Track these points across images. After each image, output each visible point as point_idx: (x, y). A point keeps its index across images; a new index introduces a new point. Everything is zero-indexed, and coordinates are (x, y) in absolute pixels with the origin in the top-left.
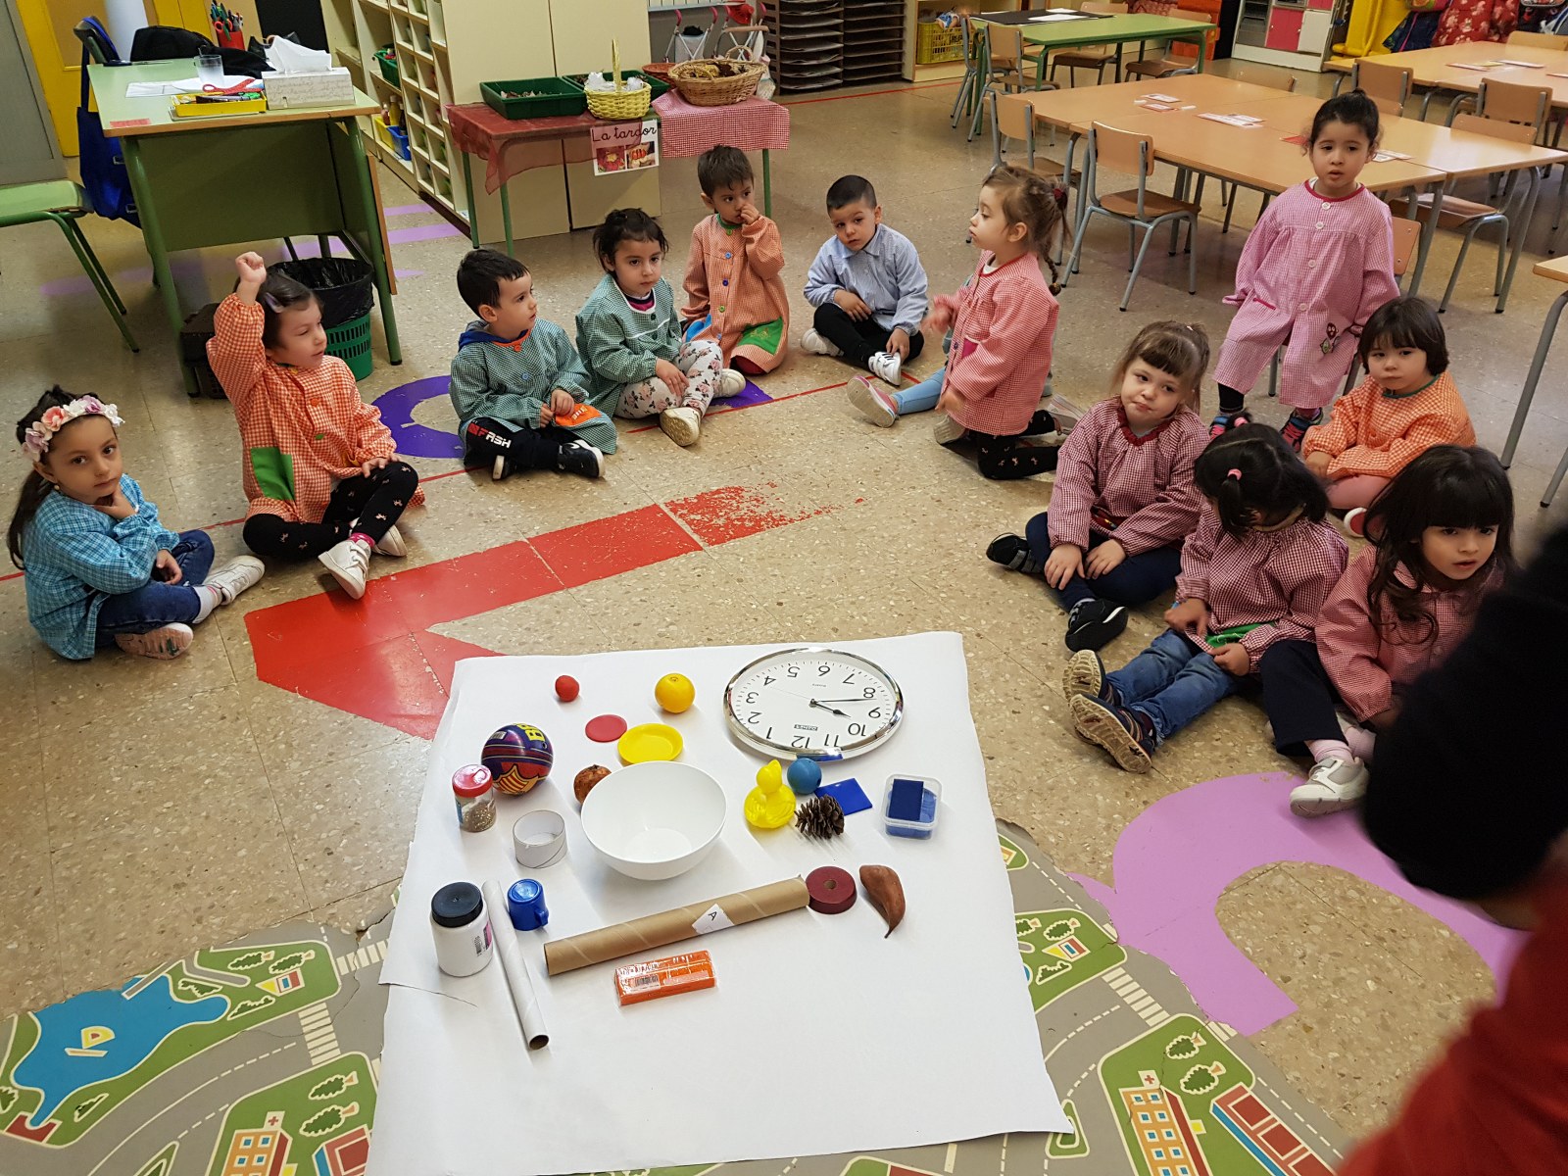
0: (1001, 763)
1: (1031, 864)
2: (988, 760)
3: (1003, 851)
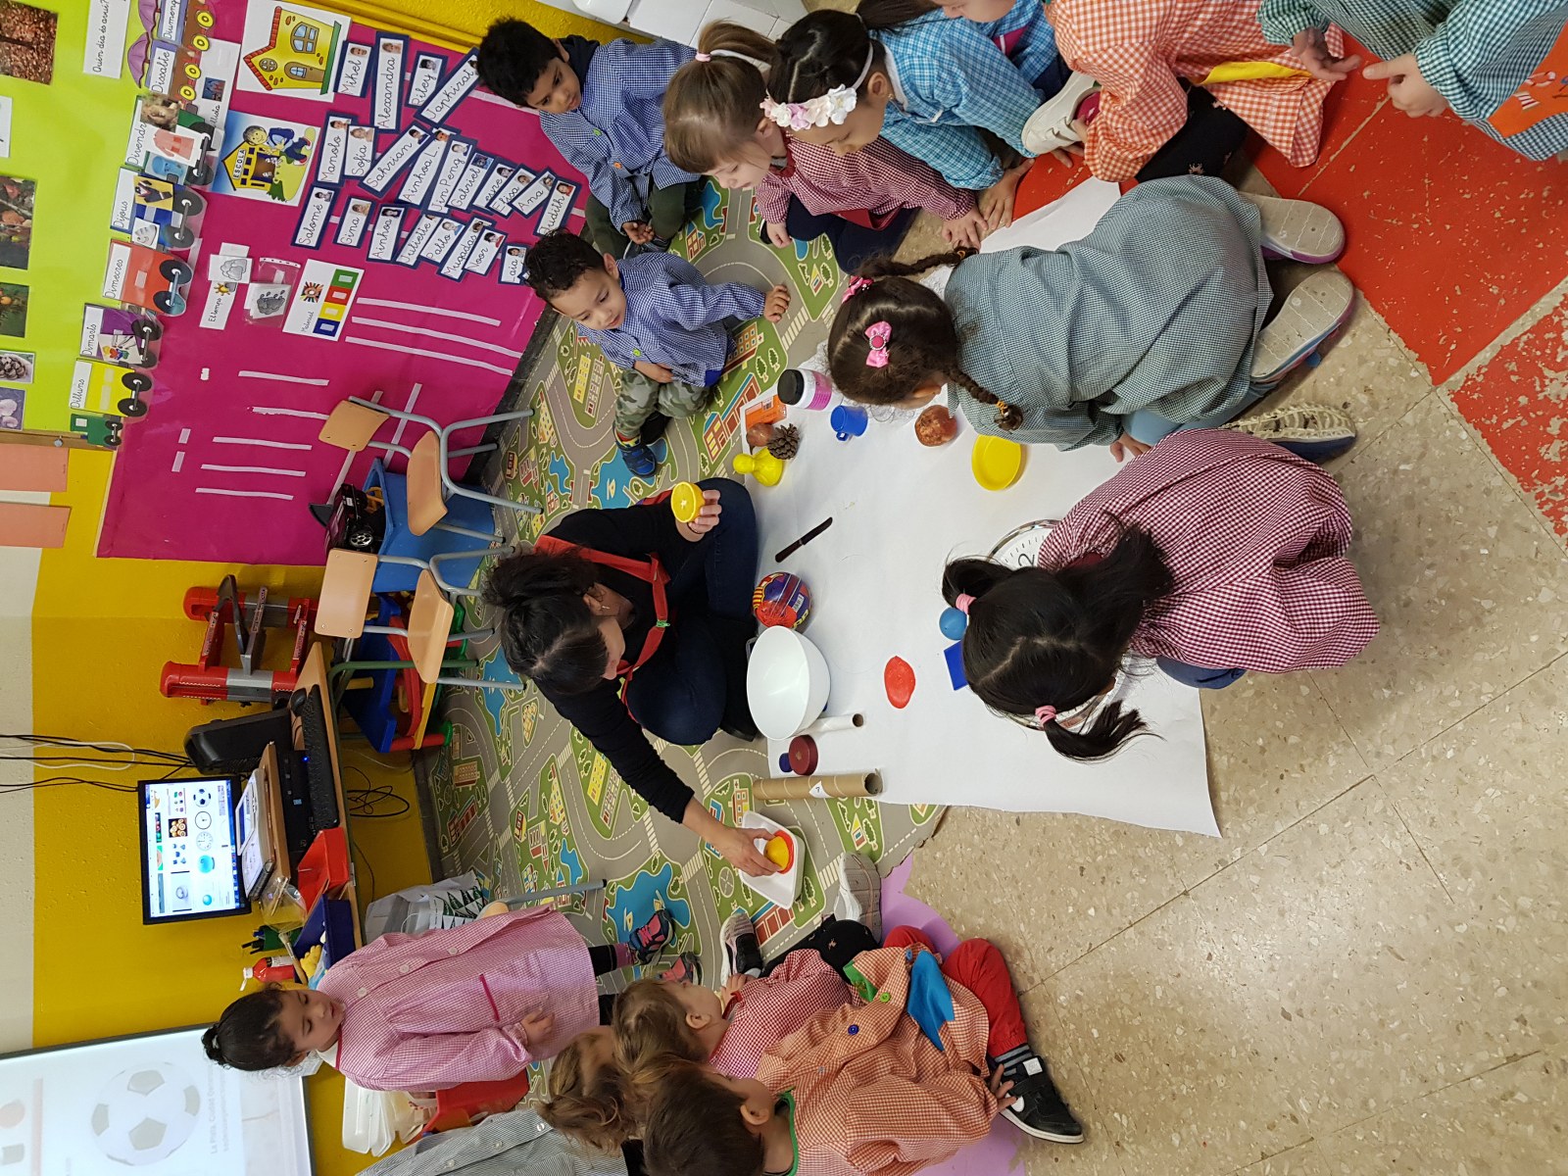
0: (1013, 832)
1: (914, 827)
2: (1014, 818)
3: (924, 806)
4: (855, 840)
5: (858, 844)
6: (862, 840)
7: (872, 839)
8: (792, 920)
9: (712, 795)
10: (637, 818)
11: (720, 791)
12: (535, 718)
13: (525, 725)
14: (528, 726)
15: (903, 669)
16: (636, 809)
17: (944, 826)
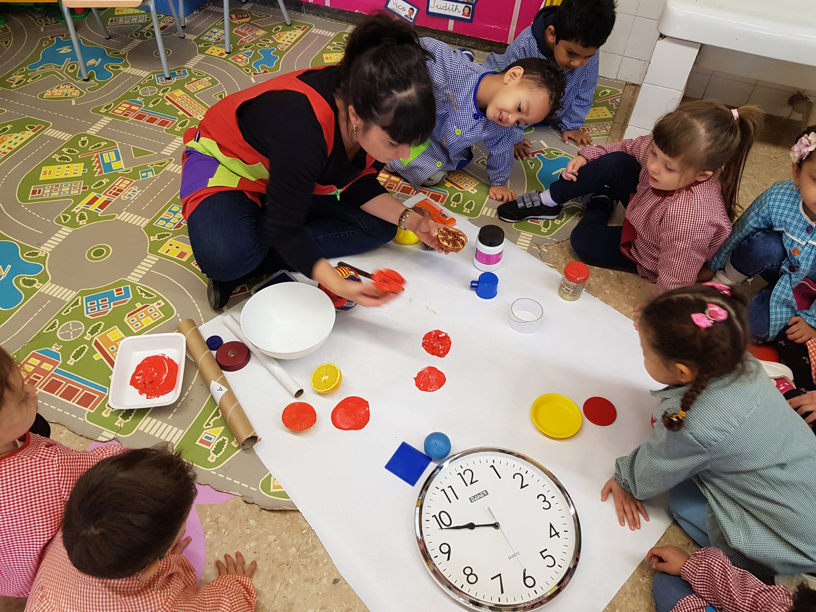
1: (258, 489)
3: (280, 487)
4: (202, 437)
5: (202, 441)
6: (209, 444)
7: (216, 452)
8: (88, 410)
9: (134, 286)
10: (59, 220)
11: (142, 291)
12: (66, 97)
13: (55, 91)
14: (57, 92)
15: (363, 413)
16: (65, 218)
17: (278, 515)
